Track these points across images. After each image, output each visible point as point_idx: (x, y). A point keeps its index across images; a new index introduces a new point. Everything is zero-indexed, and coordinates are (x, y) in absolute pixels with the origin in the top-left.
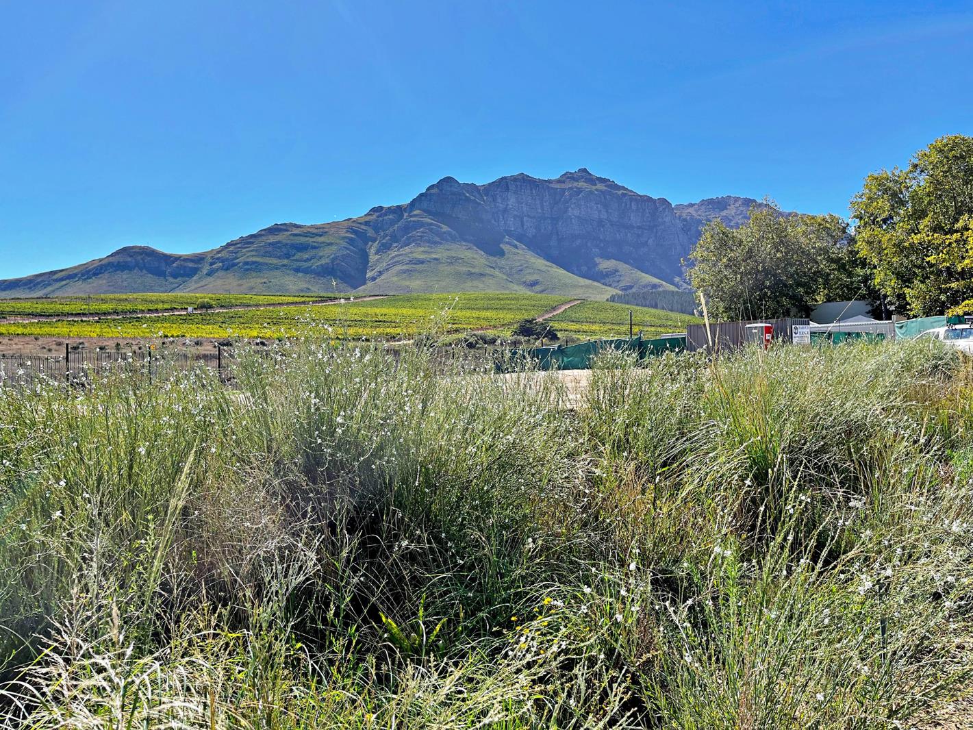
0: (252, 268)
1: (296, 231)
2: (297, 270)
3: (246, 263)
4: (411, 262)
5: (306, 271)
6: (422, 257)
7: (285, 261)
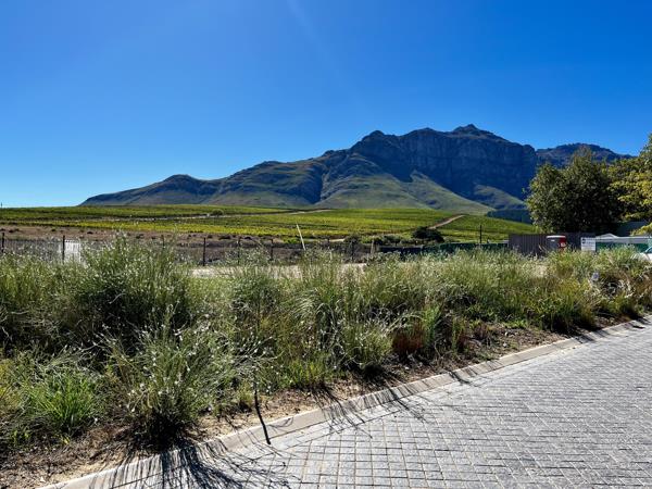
0: (248, 190)
1: (278, 166)
2: (277, 191)
3: (246, 186)
4: (350, 187)
5: (283, 192)
6: (357, 184)
7: (270, 186)
